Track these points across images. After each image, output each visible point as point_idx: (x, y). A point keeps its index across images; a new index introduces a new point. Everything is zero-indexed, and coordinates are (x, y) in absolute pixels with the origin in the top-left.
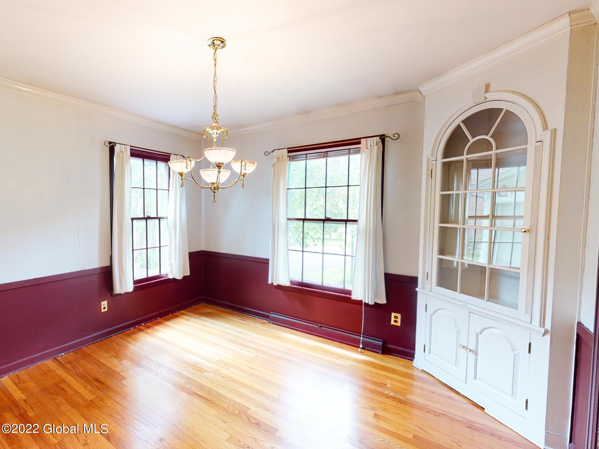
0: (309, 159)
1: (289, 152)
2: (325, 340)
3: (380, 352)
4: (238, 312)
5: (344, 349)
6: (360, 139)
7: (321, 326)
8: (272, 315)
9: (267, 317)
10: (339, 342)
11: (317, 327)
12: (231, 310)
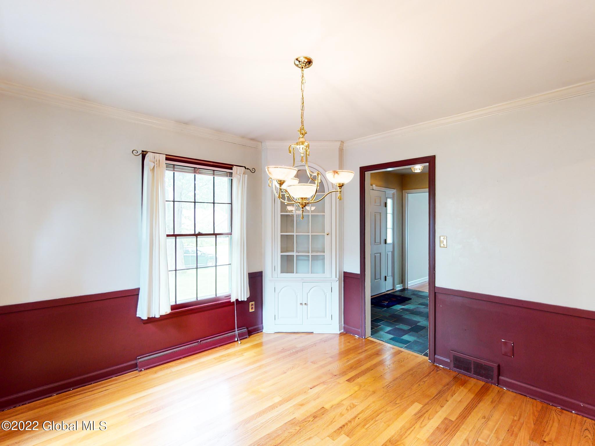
0: (176, 171)
1: (167, 159)
2: (210, 351)
3: (247, 336)
4: (75, 389)
5: (229, 348)
6: (233, 165)
7: (201, 341)
8: (140, 360)
9: (134, 367)
10: (219, 346)
11: (197, 344)
12: (57, 395)
